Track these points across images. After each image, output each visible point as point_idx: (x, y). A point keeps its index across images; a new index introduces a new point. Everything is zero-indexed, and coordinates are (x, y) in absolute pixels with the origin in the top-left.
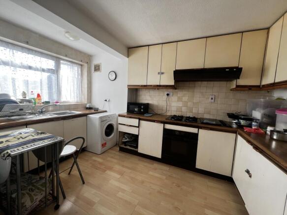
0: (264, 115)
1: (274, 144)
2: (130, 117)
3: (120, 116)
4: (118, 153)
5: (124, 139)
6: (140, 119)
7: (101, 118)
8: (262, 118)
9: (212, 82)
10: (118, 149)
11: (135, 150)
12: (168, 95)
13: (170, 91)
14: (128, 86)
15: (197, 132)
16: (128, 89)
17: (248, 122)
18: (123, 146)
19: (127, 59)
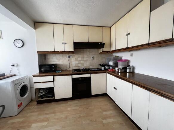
0: (114, 63)
1: (120, 74)
2: (46, 76)
3: (34, 76)
4: (36, 107)
5: (40, 93)
6: (54, 76)
7: (13, 82)
8: (113, 64)
9: (92, 50)
10: (36, 103)
11: (52, 98)
12: (69, 57)
13: (70, 55)
14: (37, 52)
15: (90, 76)
16: (38, 54)
17: (109, 67)
18: (40, 99)
19: (35, 30)
